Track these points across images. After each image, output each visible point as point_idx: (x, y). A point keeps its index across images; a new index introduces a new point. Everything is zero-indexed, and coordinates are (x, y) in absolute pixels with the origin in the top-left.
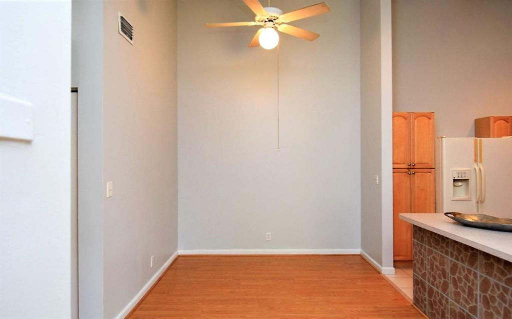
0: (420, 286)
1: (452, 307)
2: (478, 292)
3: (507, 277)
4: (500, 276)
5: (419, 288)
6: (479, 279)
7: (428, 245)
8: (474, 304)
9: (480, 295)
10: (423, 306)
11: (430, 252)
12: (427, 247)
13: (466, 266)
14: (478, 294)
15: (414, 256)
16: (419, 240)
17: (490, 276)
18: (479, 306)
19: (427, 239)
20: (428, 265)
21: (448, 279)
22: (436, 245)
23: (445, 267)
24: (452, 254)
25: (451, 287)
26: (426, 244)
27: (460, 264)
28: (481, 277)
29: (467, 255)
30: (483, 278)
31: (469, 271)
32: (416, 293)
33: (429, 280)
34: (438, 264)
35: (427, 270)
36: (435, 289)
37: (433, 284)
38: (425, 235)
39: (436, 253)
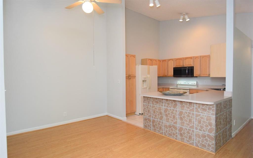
0: (147, 120)
1: (165, 124)
2: (177, 116)
3: (190, 109)
4: (187, 109)
5: (147, 122)
6: (178, 112)
7: (152, 104)
8: (176, 121)
9: (179, 117)
10: (149, 128)
11: (153, 107)
12: (151, 105)
13: (172, 108)
14: (178, 117)
15: (144, 110)
16: (147, 103)
17: (183, 110)
18: (178, 121)
19: (151, 102)
20: (152, 112)
21: (163, 115)
22: (157, 103)
23: (161, 111)
24: (165, 106)
25: (165, 117)
26: (151, 104)
27: (169, 108)
28: (179, 111)
29: (172, 105)
30: (180, 111)
31: (173, 110)
32: (145, 123)
33: (153, 117)
34: (158, 110)
35: (151, 114)
36: (156, 120)
37: (155, 118)
38: (150, 100)
39: (156, 107)
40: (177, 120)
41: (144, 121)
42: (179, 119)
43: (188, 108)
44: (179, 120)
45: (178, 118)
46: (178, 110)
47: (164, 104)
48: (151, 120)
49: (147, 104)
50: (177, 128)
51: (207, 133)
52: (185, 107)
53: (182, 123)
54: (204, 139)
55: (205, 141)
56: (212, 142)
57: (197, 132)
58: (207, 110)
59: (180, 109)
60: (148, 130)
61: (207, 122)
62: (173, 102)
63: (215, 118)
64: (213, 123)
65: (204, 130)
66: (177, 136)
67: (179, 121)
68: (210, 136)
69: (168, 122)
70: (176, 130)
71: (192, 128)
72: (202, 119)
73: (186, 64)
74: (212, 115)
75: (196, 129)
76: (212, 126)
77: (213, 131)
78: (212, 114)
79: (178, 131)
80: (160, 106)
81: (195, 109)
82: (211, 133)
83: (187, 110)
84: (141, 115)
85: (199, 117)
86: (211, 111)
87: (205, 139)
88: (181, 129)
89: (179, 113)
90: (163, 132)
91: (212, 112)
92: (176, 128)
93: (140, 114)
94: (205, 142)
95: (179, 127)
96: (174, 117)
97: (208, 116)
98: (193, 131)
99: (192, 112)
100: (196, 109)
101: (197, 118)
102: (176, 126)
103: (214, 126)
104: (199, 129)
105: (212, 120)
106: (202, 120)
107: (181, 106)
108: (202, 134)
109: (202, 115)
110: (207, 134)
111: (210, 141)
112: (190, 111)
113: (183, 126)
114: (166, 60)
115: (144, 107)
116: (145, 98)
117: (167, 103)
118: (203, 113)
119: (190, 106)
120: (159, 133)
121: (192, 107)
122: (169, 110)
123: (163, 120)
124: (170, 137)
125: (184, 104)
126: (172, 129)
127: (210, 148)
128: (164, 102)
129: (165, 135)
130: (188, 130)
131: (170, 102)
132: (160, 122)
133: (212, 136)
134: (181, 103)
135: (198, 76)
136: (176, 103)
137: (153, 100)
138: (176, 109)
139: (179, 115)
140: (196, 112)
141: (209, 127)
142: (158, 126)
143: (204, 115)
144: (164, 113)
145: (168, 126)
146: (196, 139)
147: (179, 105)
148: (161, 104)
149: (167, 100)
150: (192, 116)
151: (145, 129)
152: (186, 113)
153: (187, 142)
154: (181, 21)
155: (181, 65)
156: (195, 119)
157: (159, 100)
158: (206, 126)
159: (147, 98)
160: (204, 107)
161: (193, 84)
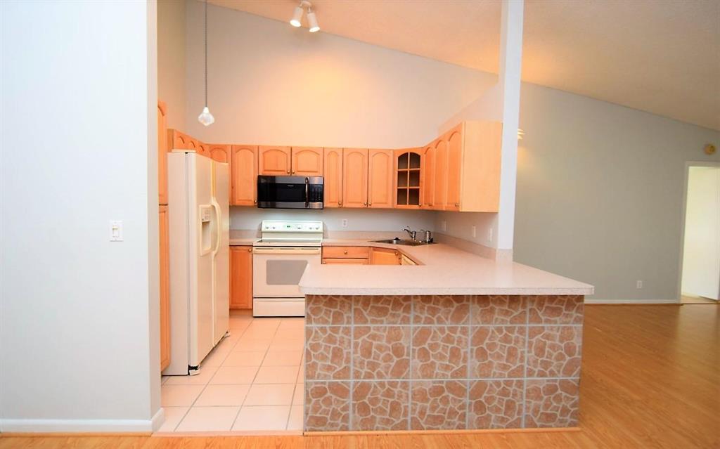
0: (328, 394)
1: (416, 388)
2: (468, 348)
3: (513, 316)
4: (503, 318)
5: (327, 398)
6: (469, 333)
7: (356, 322)
9: (472, 350)
10: (338, 421)
12: (352, 326)
13: (448, 324)
14: (469, 351)
15: (308, 353)
16: (327, 322)
17: (489, 323)
18: (469, 365)
19: (352, 315)
20: (355, 352)
21: (408, 355)
22: (379, 316)
23: (401, 341)
24: (417, 320)
25: (416, 363)
26: (348, 322)
27: (435, 326)
28: (474, 329)
29: (450, 311)
30: (476, 330)
31: (453, 330)
32: (316, 410)
33: (357, 375)
34: (384, 342)
35: (352, 362)
36: (375, 381)
37: (369, 376)
38: (347, 308)
39: (378, 329)
40: (465, 360)
41: (308, 401)
42: (472, 357)
43: (507, 313)
44: (474, 360)
45: (469, 355)
46: (469, 326)
47: (412, 316)
48: (351, 389)
49: (327, 326)
50: (465, 390)
51: (560, 377)
52: (497, 311)
53: (485, 370)
54: (552, 396)
55: (553, 402)
56: (573, 399)
57: (534, 382)
58: (564, 312)
59: (479, 323)
60: (334, 433)
61: (563, 345)
62: (454, 302)
63: (581, 330)
64: (577, 345)
65: (552, 373)
66: (465, 416)
67: (473, 363)
68: (569, 382)
69: (430, 377)
70: (463, 395)
71: (515, 377)
72: (548, 339)
73: (300, 169)
74: (577, 323)
75: (530, 373)
76: (574, 355)
77: (577, 367)
78: (577, 320)
79: (467, 400)
80: (395, 323)
81: (528, 313)
82: (570, 376)
83: (503, 321)
84: (198, 372)
85: (539, 337)
86: (574, 312)
87: (554, 398)
88: (479, 389)
89: (474, 337)
90: (406, 421)
91: (575, 315)
93: (190, 368)
94: (555, 404)
95: (471, 383)
96: (455, 354)
97: (565, 327)
98: (520, 384)
99: (519, 325)
100: (530, 314)
101: (534, 340)
102: (463, 382)
103: (579, 354)
104: (539, 371)
105: (576, 337)
106: (548, 342)
107: (482, 310)
108: (545, 384)
109: (548, 327)
110: (562, 381)
111: (567, 397)
112: (511, 322)
113: (488, 376)
114: (226, 146)
115: (307, 340)
116: (315, 301)
117: (426, 308)
118: (550, 323)
119: (513, 306)
120: (387, 430)
121: (521, 310)
122: (435, 332)
123: (408, 374)
124: (438, 429)
125: (491, 305)
126: (446, 397)
127: (568, 418)
128: (415, 308)
129: (416, 425)
130: (503, 385)
131: (438, 301)
132: (393, 384)
133: (574, 383)
134: (483, 299)
135: (336, 205)
136: (465, 302)
137: (360, 306)
138: (463, 324)
139: (474, 343)
140: (529, 323)
141: (568, 358)
142: (385, 403)
143: (554, 327)
144: (411, 347)
145: (431, 391)
146: (528, 405)
147: (475, 308)
148: (399, 316)
149: (427, 299)
150: (518, 337)
151: (314, 433)
152: (500, 330)
153: (500, 425)
154: (296, 23)
155: (284, 171)
156: (527, 345)
157: (390, 301)
158: (558, 359)
159: (331, 300)
160: (556, 304)
161: (315, 230)
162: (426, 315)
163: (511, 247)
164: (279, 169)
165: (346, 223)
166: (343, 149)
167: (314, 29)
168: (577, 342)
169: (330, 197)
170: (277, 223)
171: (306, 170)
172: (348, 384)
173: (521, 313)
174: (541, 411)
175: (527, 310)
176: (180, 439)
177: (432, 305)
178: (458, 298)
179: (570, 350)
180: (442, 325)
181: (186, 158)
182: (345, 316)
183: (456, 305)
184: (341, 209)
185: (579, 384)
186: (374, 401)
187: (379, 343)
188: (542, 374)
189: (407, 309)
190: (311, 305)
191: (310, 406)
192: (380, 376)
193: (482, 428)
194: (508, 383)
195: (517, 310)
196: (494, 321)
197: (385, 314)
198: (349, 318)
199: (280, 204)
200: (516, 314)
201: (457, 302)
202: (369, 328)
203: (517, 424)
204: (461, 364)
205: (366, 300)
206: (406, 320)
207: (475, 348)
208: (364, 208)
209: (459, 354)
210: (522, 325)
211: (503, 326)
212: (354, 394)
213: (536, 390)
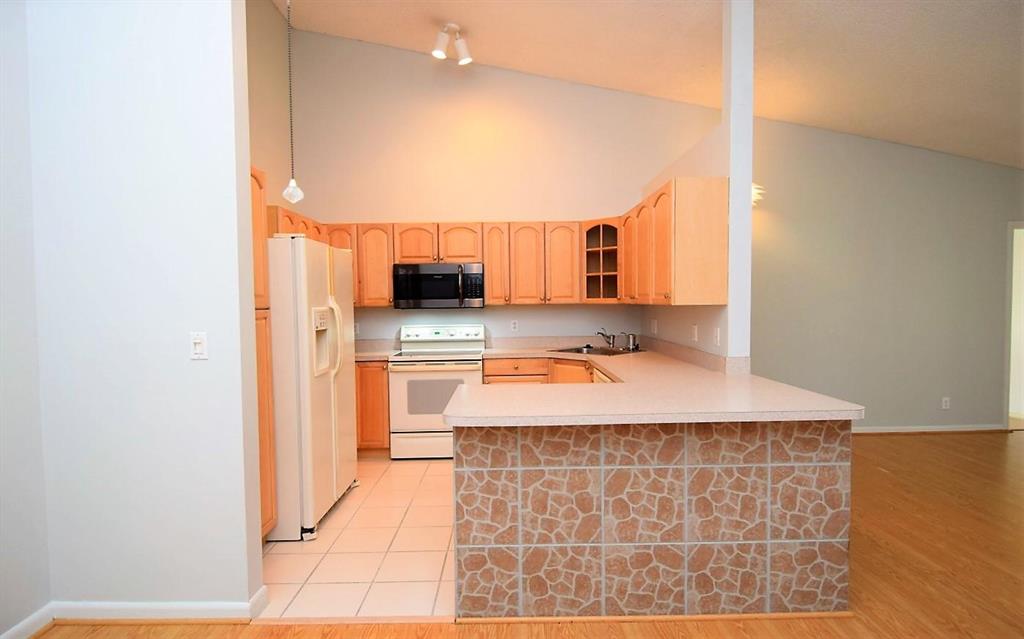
0: (489, 565)
1: (612, 556)
2: (683, 500)
3: (747, 451)
4: (734, 454)
5: (487, 572)
6: (685, 477)
7: (524, 464)
9: (690, 502)
10: (504, 604)
13: (654, 465)
14: (685, 502)
15: (459, 508)
16: (483, 464)
17: (713, 463)
18: (686, 522)
19: (518, 453)
20: (524, 506)
21: (599, 509)
22: (557, 455)
23: (589, 490)
24: (610, 459)
25: (609, 520)
26: (514, 464)
27: (635, 468)
28: (691, 471)
29: (656, 446)
30: (695, 473)
31: (661, 473)
32: (472, 587)
33: (528, 538)
34: (564, 492)
35: (520, 519)
36: (553, 546)
37: (544, 539)
38: (511, 445)
39: (555, 473)
40: (680, 516)
42: (690, 511)
43: (739, 448)
44: (694, 515)
45: (686, 509)
46: (685, 467)
47: (602, 454)
48: (520, 558)
49: (485, 470)
50: (682, 559)
51: (820, 539)
52: (723, 445)
53: (709, 529)
54: (810, 567)
55: (811, 575)
56: (840, 570)
57: (781, 546)
58: (822, 444)
59: (698, 463)
60: (497, 619)
61: (822, 493)
62: (662, 434)
63: (848, 470)
64: (844, 492)
65: (807, 533)
66: (682, 596)
67: (692, 520)
68: (833, 546)
69: (631, 541)
70: (679, 566)
71: (753, 540)
72: (801, 485)
73: (450, 254)
74: (842, 460)
75: (776, 534)
76: (839, 506)
77: (845, 524)
78: (841, 457)
79: (685, 573)
80: (579, 465)
81: (769, 447)
82: (835, 537)
83: (733, 460)
85: (787, 481)
86: (836, 445)
87: (812, 569)
88: (702, 556)
89: (692, 482)
90: (599, 602)
91: (839, 449)
92: (674, 559)
93: (304, 531)
94: (814, 578)
95: (691, 549)
96: (665, 507)
97: (824, 467)
98: (761, 549)
99: (757, 465)
100: (772, 448)
101: (780, 486)
102: (678, 547)
103: (847, 505)
104: (789, 530)
105: (841, 480)
106: (800, 489)
107: (702, 444)
108: (798, 548)
109: (799, 467)
110: (823, 545)
111: (832, 568)
112: (745, 461)
113: (714, 538)
114: (349, 225)
115: (457, 491)
116: (467, 435)
117: (622, 443)
118: (802, 462)
119: (747, 438)
120: (573, 615)
121: (758, 443)
122: (636, 475)
123: (599, 536)
124: (645, 614)
125: (716, 436)
126: (655, 569)
127: (834, 598)
128: (606, 442)
129: (613, 609)
130: (736, 551)
131: (639, 433)
132: (579, 551)
133: (842, 548)
134: (704, 429)
135: (502, 302)
136: (677, 434)
137: (529, 441)
138: (676, 464)
139: (692, 492)
140: (772, 462)
141: (830, 511)
142: (568, 576)
143: (809, 467)
144: (603, 498)
145: (633, 560)
146: (775, 580)
147: (692, 441)
148: (584, 454)
149: (623, 429)
150: (755, 482)
151: (470, 620)
152: (729, 472)
153: (734, 608)
154: (439, 54)
155: (429, 257)
156: (769, 493)
157: (571, 433)
158: (815, 513)
159: (489, 433)
160: (810, 434)
161: (474, 338)
162: (622, 452)
163: (748, 354)
164: (421, 254)
165: (517, 326)
166: (509, 224)
167: (465, 61)
168: (844, 488)
169: (493, 290)
170: (421, 329)
171: (459, 254)
172: (515, 551)
173: (759, 447)
174: (794, 588)
175: (768, 443)
176: (289, 627)
177: (630, 438)
178: (667, 428)
179: (833, 500)
180: (644, 467)
181: (293, 245)
182: (509, 455)
183: (664, 437)
184: (509, 307)
185: (848, 549)
186: (553, 574)
187: (558, 492)
188: (793, 535)
189: (596, 445)
190: (461, 441)
191: (464, 582)
192: (560, 539)
193: (709, 613)
194: (744, 548)
195: (753, 444)
196: (720, 460)
197: (565, 452)
198: (514, 458)
199: (426, 303)
200: (751, 449)
201: (666, 433)
202: (543, 472)
203: (758, 607)
204: (675, 522)
205: (538, 432)
206: (593, 460)
207: (694, 498)
208: (541, 304)
209: (672, 507)
210: (762, 465)
211: (734, 466)
212: (523, 564)
213: (785, 558)
